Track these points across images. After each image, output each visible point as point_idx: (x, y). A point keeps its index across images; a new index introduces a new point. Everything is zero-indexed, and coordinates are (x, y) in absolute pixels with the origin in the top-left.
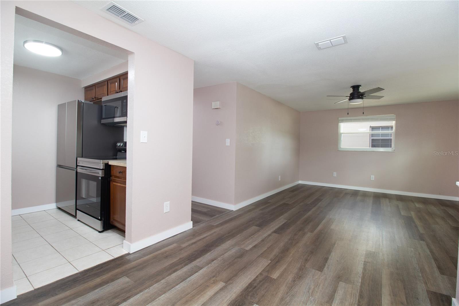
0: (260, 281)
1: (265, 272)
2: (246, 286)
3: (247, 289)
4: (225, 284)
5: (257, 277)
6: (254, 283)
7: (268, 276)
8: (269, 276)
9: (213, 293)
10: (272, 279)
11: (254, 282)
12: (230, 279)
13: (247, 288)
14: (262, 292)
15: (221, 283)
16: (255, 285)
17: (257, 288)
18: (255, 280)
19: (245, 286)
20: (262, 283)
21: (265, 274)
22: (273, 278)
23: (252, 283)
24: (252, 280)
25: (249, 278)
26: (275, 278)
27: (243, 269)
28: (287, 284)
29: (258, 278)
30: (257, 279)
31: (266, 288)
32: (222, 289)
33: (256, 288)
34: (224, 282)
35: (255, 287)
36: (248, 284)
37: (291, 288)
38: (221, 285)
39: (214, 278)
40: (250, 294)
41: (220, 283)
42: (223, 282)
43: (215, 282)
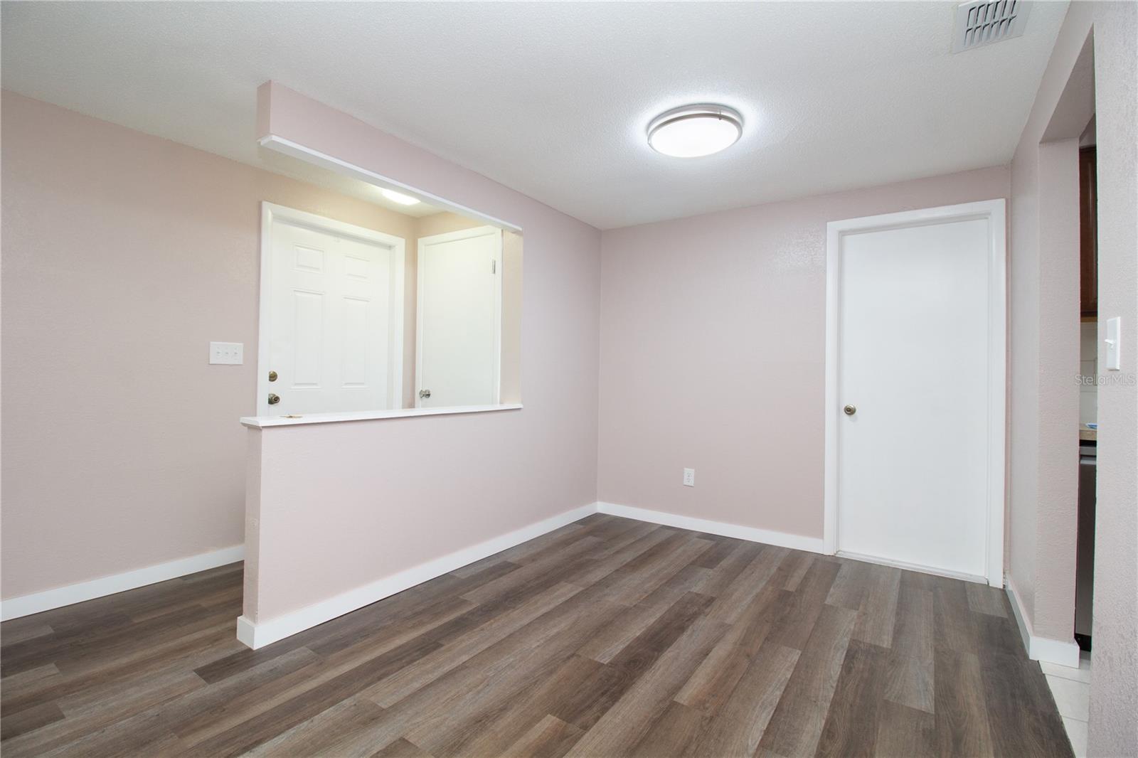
0: (590, 707)
1: (571, 735)
2: (625, 696)
3: (622, 690)
4: (675, 700)
5: (598, 718)
6: (607, 702)
7: (567, 721)
8: (565, 723)
9: (692, 680)
10: (557, 715)
11: (606, 705)
12: (666, 712)
13: (622, 692)
14: (589, 684)
15: (684, 701)
16: (604, 699)
17: (600, 692)
18: (604, 710)
19: (627, 696)
20: (587, 704)
21: (573, 728)
22: (554, 715)
23: (611, 702)
24: (611, 711)
25: (620, 717)
26: (549, 715)
27: (639, 745)
28: (527, 700)
29: (596, 715)
30: (599, 714)
31: (578, 692)
32: (677, 688)
33: (602, 691)
34: (679, 704)
35: (603, 694)
36: (620, 700)
37: (521, 692)
38: (684, 697)
39: (708, 715)
40: (614, 680)
41: (687, 702)
42: (683, 705)
43: (701, 704)
